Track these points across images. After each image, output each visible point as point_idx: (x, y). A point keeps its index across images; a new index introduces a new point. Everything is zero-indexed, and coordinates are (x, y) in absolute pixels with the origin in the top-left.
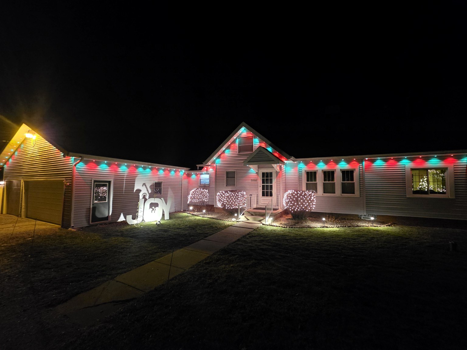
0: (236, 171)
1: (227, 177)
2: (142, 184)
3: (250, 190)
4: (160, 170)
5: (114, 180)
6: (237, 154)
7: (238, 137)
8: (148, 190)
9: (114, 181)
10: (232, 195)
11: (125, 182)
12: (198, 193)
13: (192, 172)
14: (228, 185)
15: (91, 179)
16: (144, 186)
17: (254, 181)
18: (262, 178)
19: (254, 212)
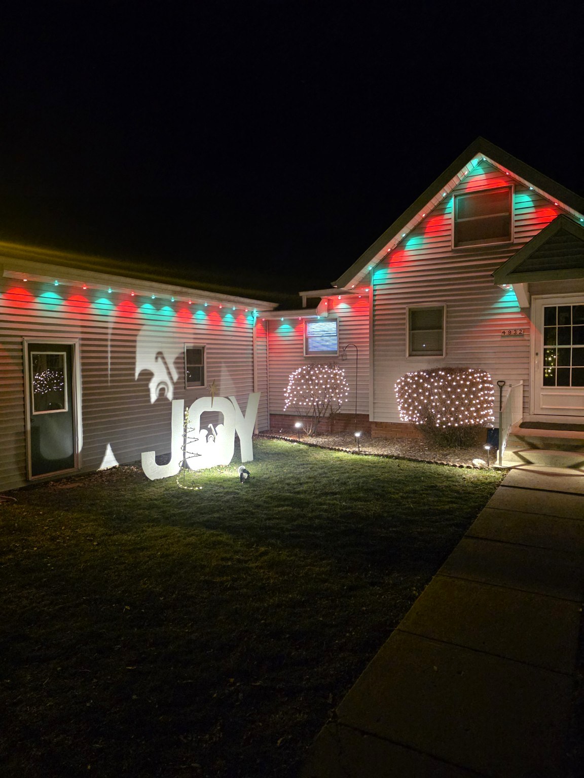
0: (448, 307)
1: (413, 327)
2: (154, 355)
3: (497, 366)
4: (198, 310)
5: (82, 342)
6: (449, 249)
7: (453, 191)
8: (169, 373)
9: (83, 345)
10: (458, 381)
11: (109, 349)
12: (317, 378)
13: (281, 316)
14: (414, 353)
15: (19, 340)
16: (160, 360)
17: (515, 335)
18: (543, 327)
19: (542, 439)
